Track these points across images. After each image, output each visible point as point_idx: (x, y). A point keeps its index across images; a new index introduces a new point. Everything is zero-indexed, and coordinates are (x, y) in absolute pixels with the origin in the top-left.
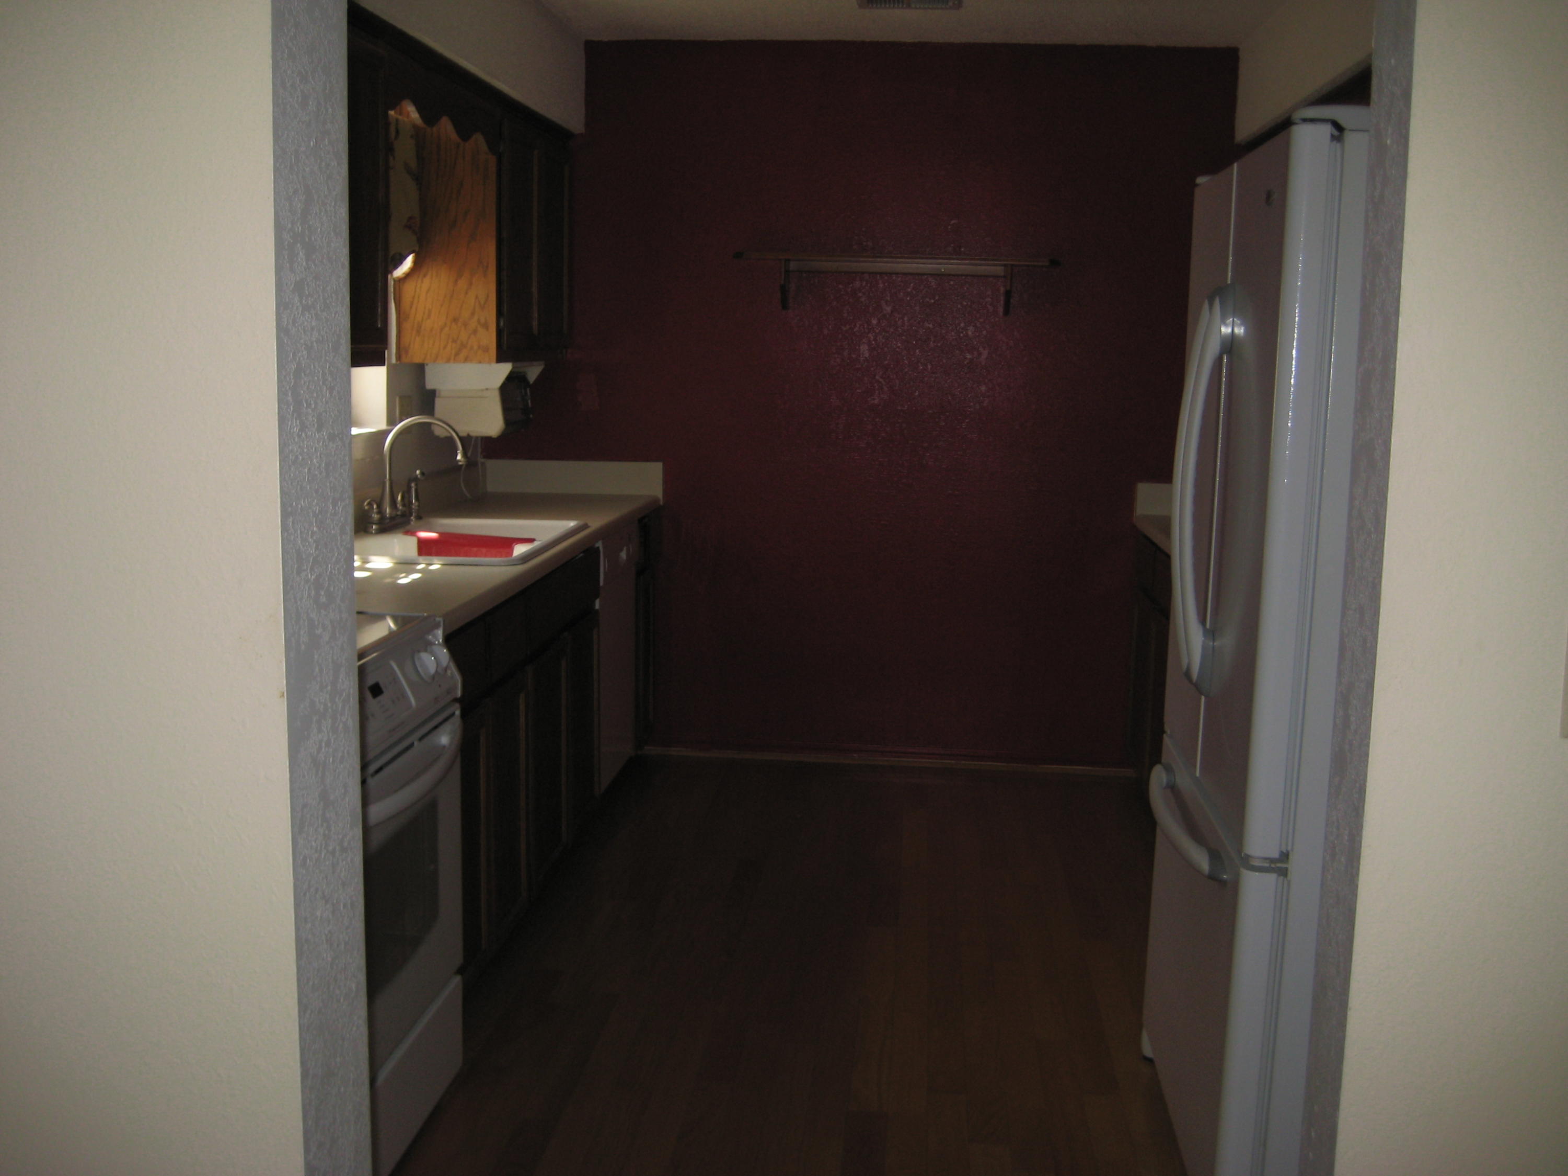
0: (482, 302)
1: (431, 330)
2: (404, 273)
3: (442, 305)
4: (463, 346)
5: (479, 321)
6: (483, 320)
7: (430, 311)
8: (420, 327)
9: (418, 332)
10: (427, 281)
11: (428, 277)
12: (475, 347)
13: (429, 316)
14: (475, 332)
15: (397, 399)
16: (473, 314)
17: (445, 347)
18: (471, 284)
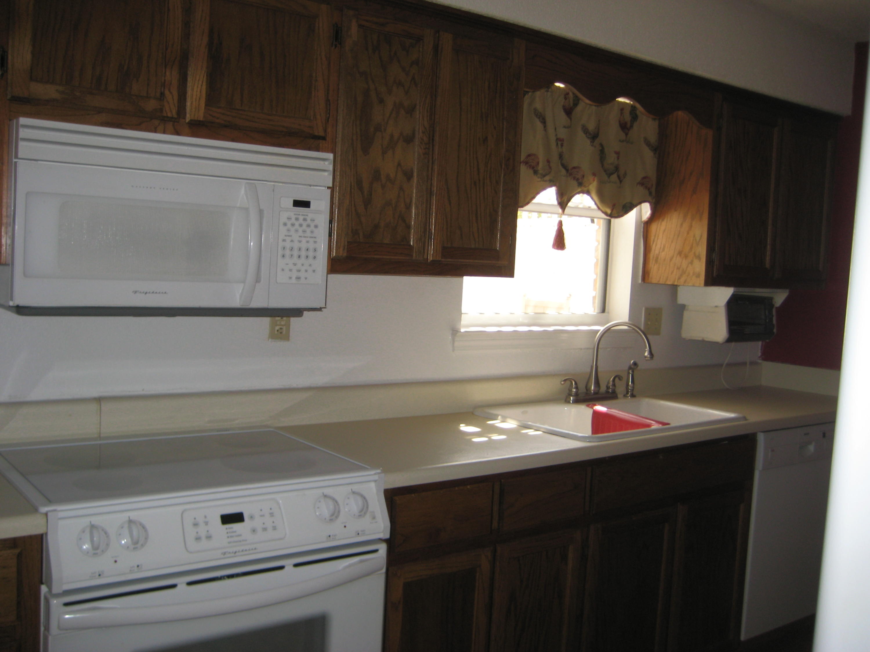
0: (698, 239)
1: (664, 260)
2: (647, 218)
3: (672, 242)
4: (684, 272)
5: (695, 253)
6: (697, 254)
7: (664, 247)
8: (657, 258)
9: (656, 261)
10: (664, 223)
11: (665, 220)
12: (691, 274)
13: (663, 250)
14: (692, 263)
15: (644, 309)
16: (691, 248)
17: (672, 272)
18: (691, 227)
